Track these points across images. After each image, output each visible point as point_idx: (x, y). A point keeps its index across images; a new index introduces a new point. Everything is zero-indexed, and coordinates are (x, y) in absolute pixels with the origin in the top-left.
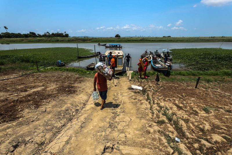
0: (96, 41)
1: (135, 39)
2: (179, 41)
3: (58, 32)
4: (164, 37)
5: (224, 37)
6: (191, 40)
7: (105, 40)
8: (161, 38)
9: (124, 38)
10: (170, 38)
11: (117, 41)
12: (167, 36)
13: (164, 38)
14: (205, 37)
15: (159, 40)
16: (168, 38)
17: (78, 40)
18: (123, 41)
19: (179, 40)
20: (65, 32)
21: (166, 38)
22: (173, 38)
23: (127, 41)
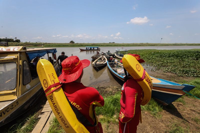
0: (49, 46)
1: (87, 45)
3: (6, 38)
5: (148, 43)
7: (59, 45)
9: (77, 44)
11: (71, 46)
13: (110, 43)
14: (137, 43)
15: (107, 45)
16: (113, 44)
17: (28, 45)
18: (76, 46)
20: (16, 38)
22: (116, 44)
23: (80, 46)
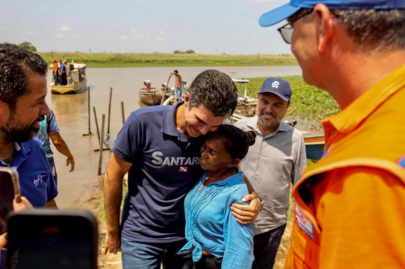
2: (218, 63)
4: (176, 52)
6: (244, 61)
8: (170, 55)
10: (192, 54)
12: (185, 51)
13: (177, 54)
16: (188, 55)
19: (217, 59)
21: (184, 55)
22: (199, 55)
